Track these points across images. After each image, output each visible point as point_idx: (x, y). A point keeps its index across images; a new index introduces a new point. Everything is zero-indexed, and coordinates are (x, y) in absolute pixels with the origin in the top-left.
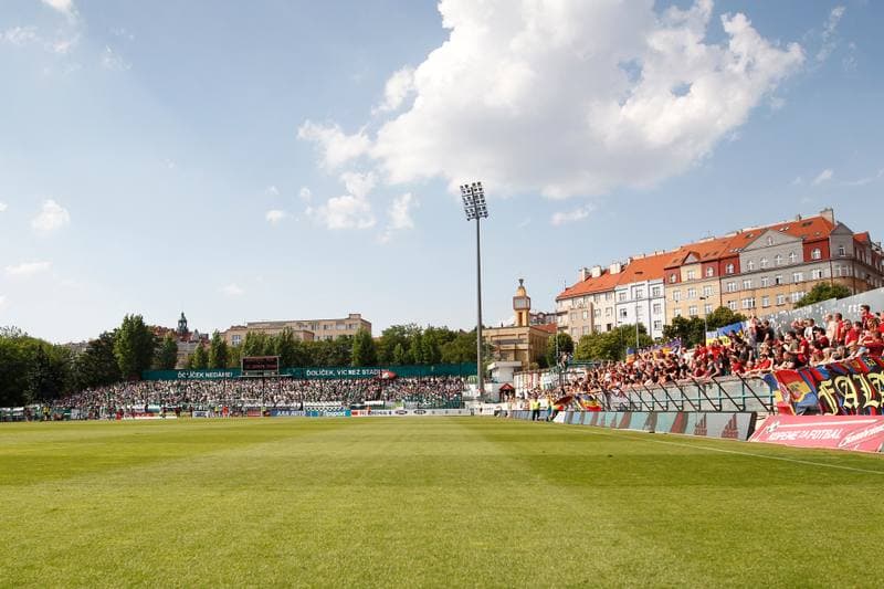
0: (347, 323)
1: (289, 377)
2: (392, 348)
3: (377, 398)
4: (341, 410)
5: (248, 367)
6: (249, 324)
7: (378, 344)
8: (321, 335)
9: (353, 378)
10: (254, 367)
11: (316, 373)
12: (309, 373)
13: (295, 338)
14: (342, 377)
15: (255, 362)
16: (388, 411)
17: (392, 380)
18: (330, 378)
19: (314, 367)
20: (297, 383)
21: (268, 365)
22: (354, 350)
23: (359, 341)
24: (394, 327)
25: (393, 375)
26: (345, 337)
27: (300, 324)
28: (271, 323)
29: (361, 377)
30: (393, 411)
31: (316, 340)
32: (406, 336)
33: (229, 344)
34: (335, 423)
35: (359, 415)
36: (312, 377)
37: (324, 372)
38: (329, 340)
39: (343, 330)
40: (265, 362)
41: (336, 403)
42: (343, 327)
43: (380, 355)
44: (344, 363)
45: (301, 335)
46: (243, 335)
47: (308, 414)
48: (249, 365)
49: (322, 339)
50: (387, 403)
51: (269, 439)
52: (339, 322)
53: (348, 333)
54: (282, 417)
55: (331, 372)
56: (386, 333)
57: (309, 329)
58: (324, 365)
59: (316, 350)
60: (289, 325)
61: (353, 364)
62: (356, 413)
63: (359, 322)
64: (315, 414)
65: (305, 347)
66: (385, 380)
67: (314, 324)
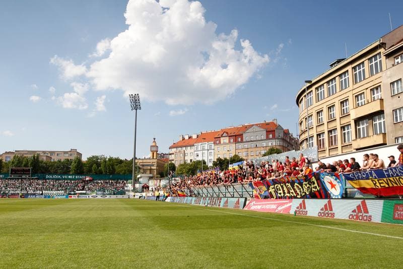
0: (70, 153)
1: (36, 179)
2: (91, 166)
3: (83, 190)
4: (63, 195)
5: (13, 172)
6: (16, 151)
7: (85, 164)
8: (55, 158)
9: (71, 180)
10: (17, 173)
11: (51, 177)
12: (47, 176)
13: (40, 159)
14: (65, 179)
15: (18, 171)
16: (87, 196)
17: (90, 181)
18: (59, 179)
19: (50, 174)
20: (40, 182)
21: (25, 172)
22: (73, 166)
23: (75, 162)
24: (93, 156)
25: (91, 179)
26: (68, 160)
27: (44, 152)
28: (28, 151)
29: (75, 179)
30: (90, 196)
31: (52, 161)
32: (99, 160)
33: (4, 161)
34: (60, 201)
35: (72, 198)
36: (48, 179)
37: (55, 176)
38: (60, 161)
39: (67, 156)
40: (23, 170)
41: (61, 192)
42: (67, 155)
43: (85, 169)
44: (67, 172)
45: (45, 158)
46: (12, 156)
47: (45, 197)
48: (14, 172)
49: (56, 160)
50: (87, 192)
51: (23, 209)
52: (65, 153)
53: (70, 158)
54: (31, 199)
55: (59, 177)
56: (89, 159)
57: (49, 155)
58: (56, 173)
59: (52, 166)
60: (38, 153)
61: (71, 173)
62: (71, 197)
63: (76, 153)
64: (49, 197)
65: (46, 164)
66: (87, 181)
67: (52, 153)
